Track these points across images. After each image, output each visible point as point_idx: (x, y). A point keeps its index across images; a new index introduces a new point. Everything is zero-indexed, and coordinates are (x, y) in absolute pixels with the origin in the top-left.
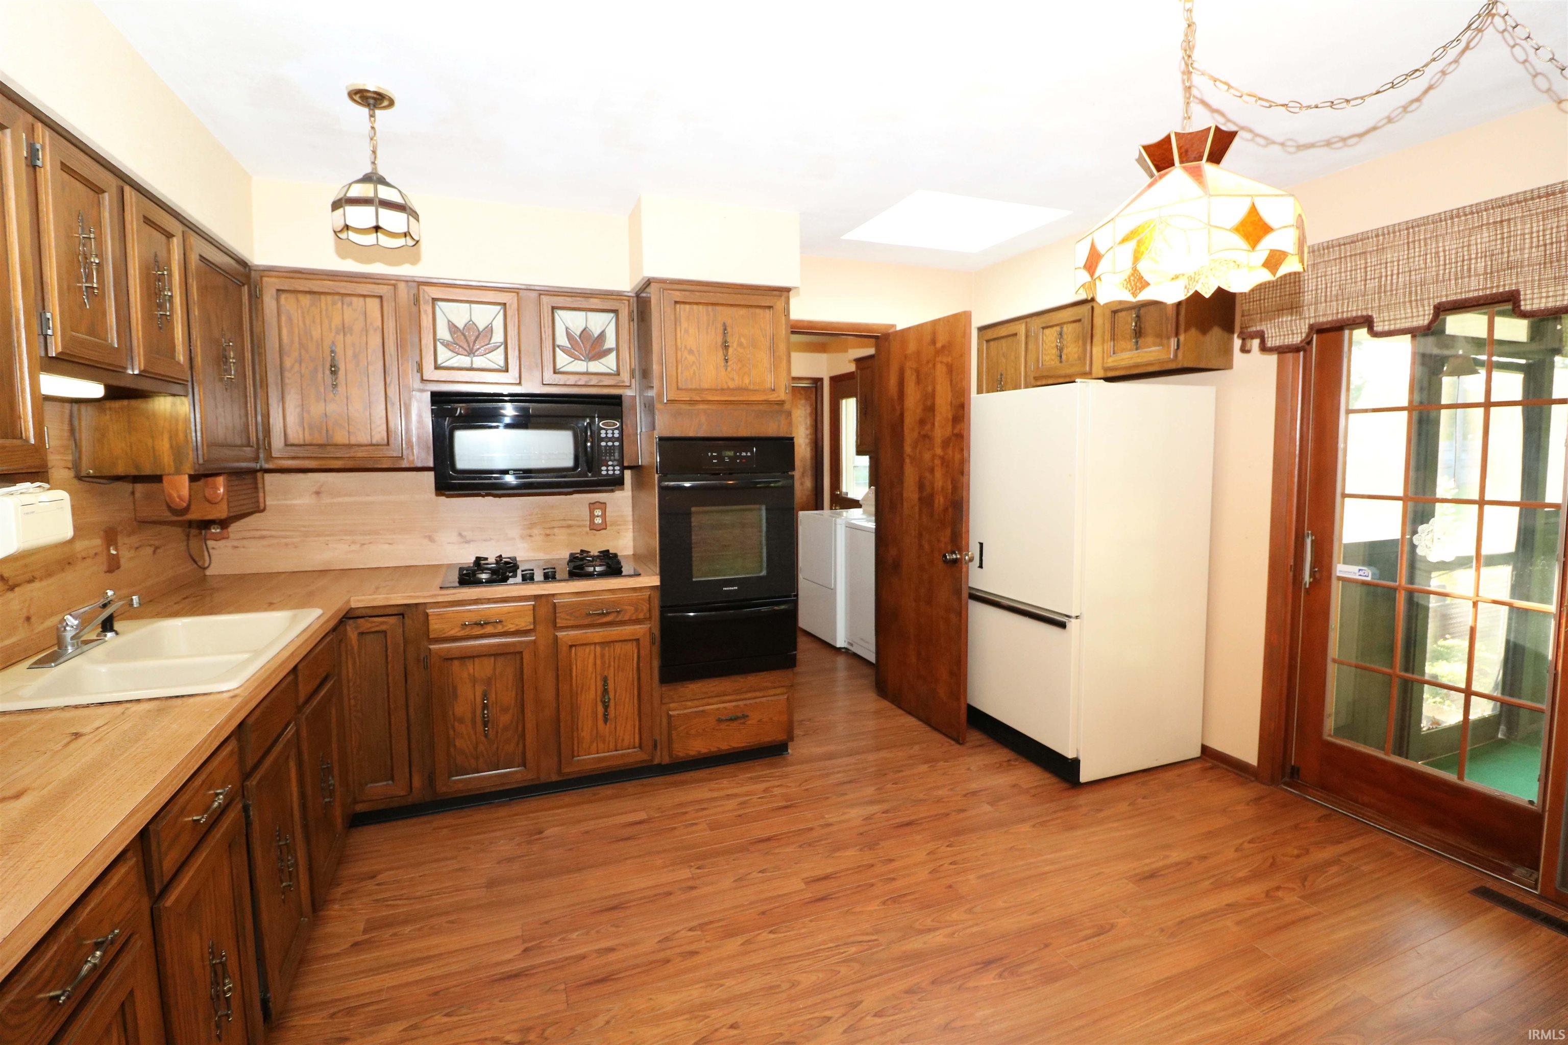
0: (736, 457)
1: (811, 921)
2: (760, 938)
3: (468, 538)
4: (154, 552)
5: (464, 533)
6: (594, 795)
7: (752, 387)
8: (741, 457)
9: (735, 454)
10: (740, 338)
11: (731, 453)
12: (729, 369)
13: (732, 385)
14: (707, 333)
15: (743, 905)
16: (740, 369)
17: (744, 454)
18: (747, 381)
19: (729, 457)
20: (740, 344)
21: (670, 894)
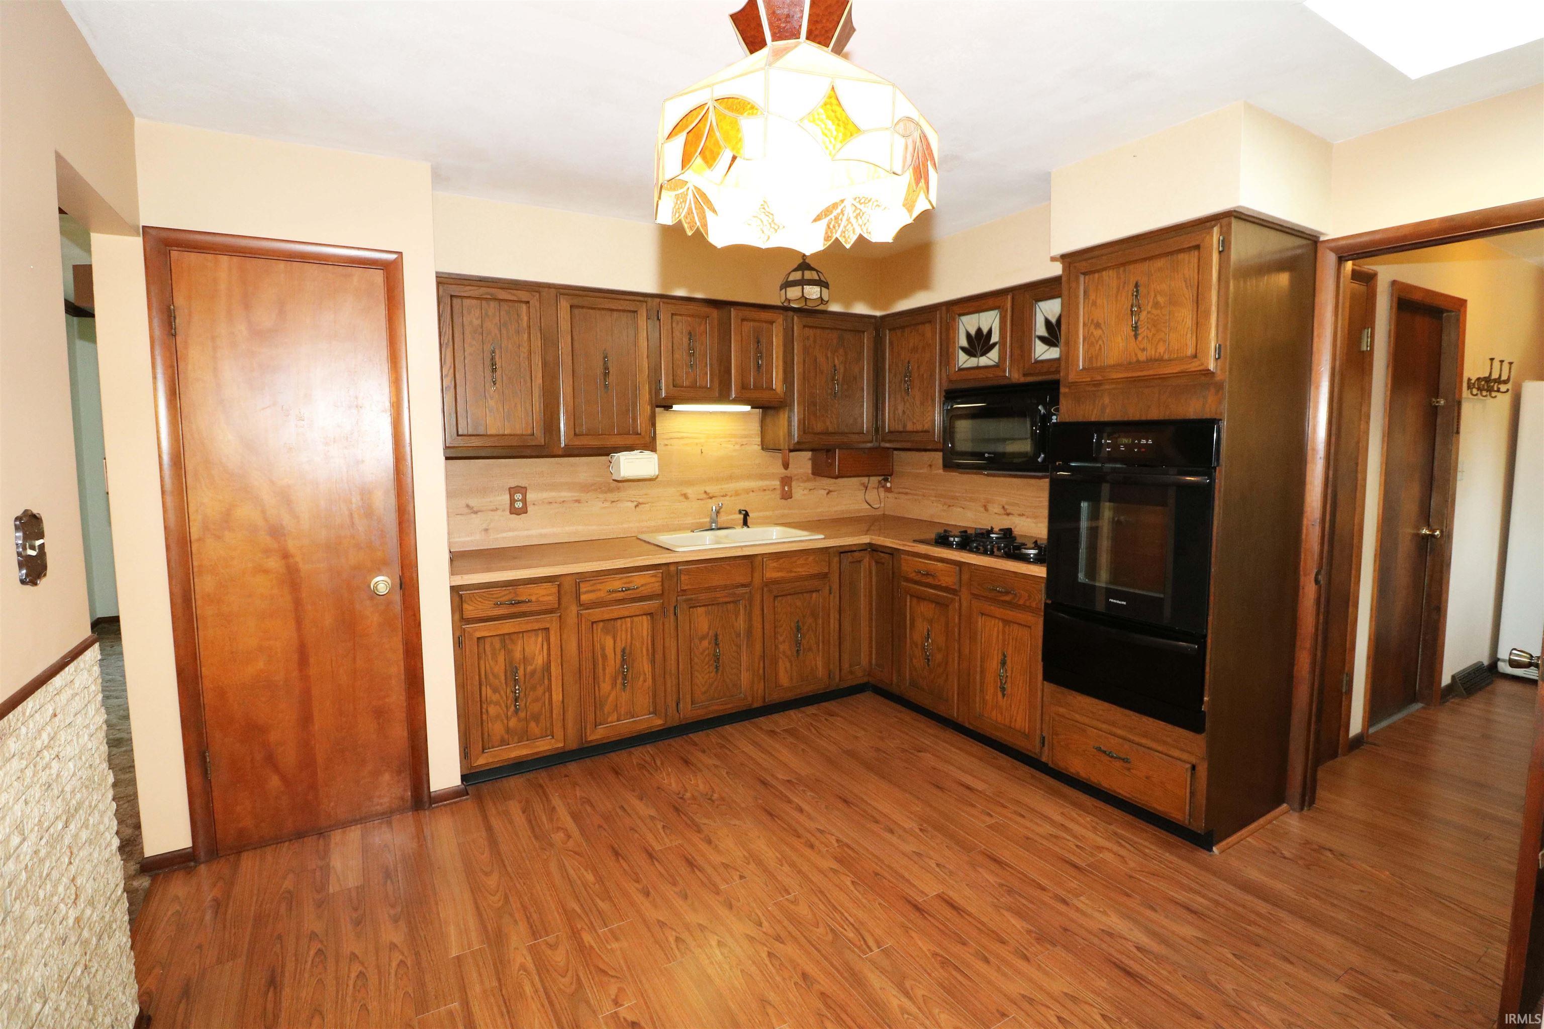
0: (1133, 445)
1: (879, 904)
2: (843, 877)
3: (1008, 511)
4: (828, 493)
5: (1006, 507)
6: (994, 758)
7: (1166, 357)
8: (1139, 446)
9: (1133, 441)
10: (1155, 296)
11: (1125, 441)
12: (1140, 338)
13: (1142, 357)
14: (1116, 301)
15: (883, 862)
16: (1154, 335)
17: (1144, 442)
18: (1161, 349)
19: (1125, 445)
20: (1156, 305)
21: (877, 822)
